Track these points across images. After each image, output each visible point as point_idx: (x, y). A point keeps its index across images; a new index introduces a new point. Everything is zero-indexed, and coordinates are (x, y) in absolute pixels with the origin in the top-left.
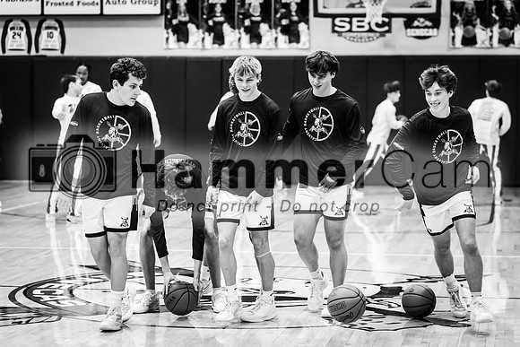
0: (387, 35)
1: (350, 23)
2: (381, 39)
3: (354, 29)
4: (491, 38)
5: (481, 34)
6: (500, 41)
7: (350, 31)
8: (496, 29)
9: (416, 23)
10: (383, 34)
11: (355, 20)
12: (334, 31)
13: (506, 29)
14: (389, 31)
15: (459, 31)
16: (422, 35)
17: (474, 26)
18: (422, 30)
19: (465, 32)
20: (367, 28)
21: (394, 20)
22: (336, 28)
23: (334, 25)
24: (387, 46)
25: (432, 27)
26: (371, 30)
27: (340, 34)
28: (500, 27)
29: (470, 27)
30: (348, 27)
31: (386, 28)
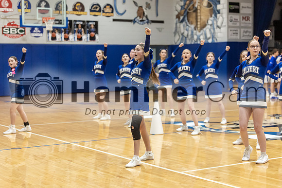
0: (24, 35)
1: (9, 30)
2: (21, 37)
3: (11, 33)
4: (62, 37)
5: (58, 35)
6: (65, 39)
7: (9, 33)
8: (63, 33)
9: (34, 31)
10: (22, 35)
11: (11, 29)
12: (3, 34)
13: (66, 34)
14: (25, 34)
15: (50, 35)
16: (37, 36)
17: (55, 33)
18: (37, 34)
19: (52, 35)
20: (16, 32)
21: (26, 28)
22: (4, 32)
23: (3, 31)
24: (24, 40)
25: (41, 33)
26: (17, 33)
27: (5, 35)
28: (65, 33)
29: (54, 33)
30: (8, 32)
31: (23, 33)
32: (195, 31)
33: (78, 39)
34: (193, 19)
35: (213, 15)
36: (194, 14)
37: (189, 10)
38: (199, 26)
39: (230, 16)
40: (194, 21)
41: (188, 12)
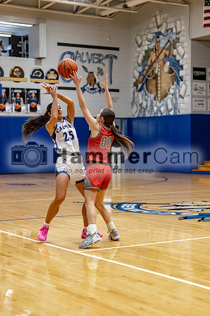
32: (154, 102)
33: (15, 110)
34: (152, 87)
35: (175, 83)
36: (154, 81)
37: (148, 76)
38: (159, 95)
39: (194, 83)
40: (154, 89)
41: (147, 79)
